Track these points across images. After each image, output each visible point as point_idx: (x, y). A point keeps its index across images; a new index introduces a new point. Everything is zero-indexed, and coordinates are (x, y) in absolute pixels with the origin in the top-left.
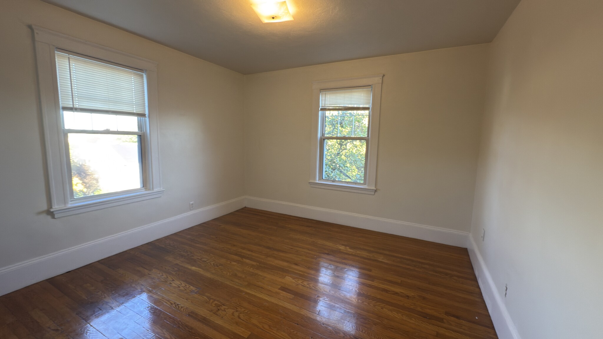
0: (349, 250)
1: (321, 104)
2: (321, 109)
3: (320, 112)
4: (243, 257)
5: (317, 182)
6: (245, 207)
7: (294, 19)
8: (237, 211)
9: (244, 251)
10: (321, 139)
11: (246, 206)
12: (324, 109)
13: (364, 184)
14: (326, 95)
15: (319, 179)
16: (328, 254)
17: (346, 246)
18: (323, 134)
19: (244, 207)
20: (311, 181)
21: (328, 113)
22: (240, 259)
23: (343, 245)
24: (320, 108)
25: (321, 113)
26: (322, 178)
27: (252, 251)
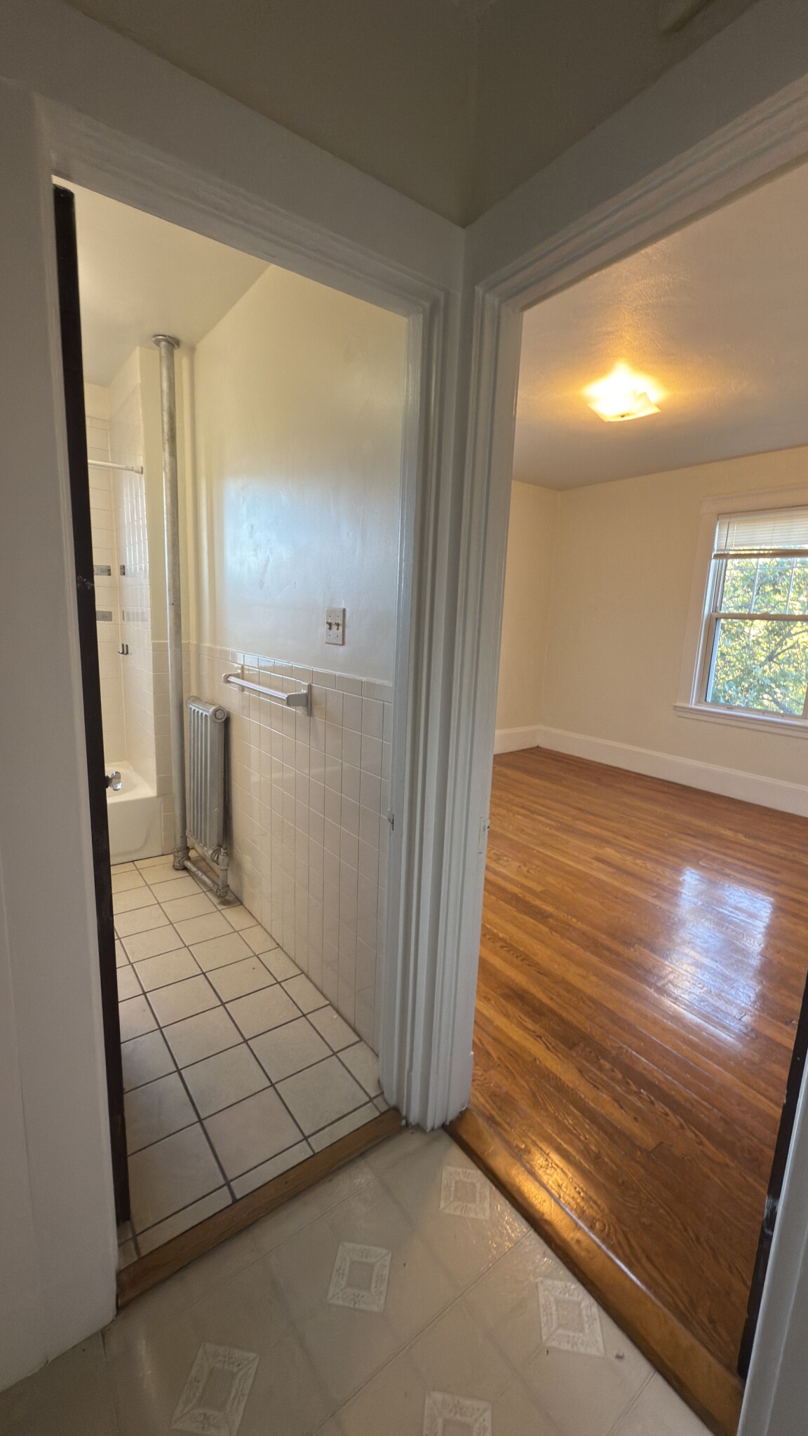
0: (741, 837)
1: (718, 544)
2: (717, 556)
3: (713, 561)
4: (533, 812)
5: (693, 706)
6: (538, 747)
7: (660, 409)
8: (523, 751)
9: (536, 806)
10: (710, 617)
11: (540, 745)
12: (723, 556)
13: (804, 717)
14: (731, 526)
15: (698, 702)
16: (694, 836)
17: (736, 831)
18: (715, 609)
19: (535, 745)
20: (678, 704)
21: (732, 563)
22: (529, 813)
23: (730, 829)
24: (715, 553)
25: (716, 563)
26: (706, 700)
27: (549, 808)
